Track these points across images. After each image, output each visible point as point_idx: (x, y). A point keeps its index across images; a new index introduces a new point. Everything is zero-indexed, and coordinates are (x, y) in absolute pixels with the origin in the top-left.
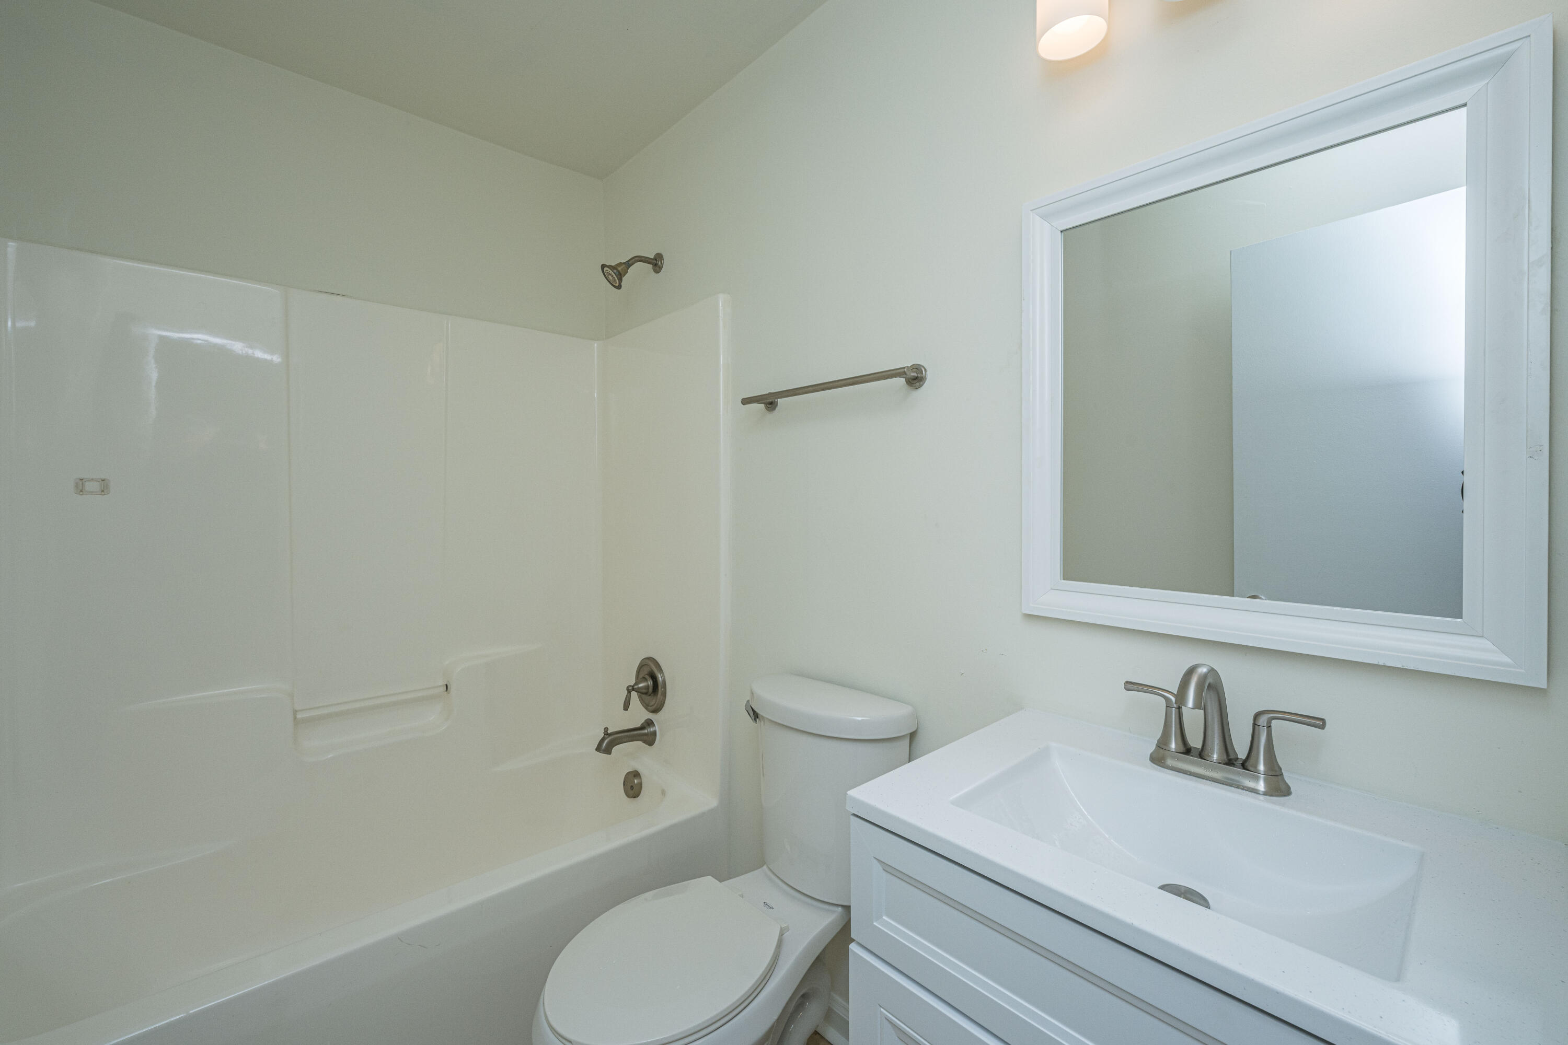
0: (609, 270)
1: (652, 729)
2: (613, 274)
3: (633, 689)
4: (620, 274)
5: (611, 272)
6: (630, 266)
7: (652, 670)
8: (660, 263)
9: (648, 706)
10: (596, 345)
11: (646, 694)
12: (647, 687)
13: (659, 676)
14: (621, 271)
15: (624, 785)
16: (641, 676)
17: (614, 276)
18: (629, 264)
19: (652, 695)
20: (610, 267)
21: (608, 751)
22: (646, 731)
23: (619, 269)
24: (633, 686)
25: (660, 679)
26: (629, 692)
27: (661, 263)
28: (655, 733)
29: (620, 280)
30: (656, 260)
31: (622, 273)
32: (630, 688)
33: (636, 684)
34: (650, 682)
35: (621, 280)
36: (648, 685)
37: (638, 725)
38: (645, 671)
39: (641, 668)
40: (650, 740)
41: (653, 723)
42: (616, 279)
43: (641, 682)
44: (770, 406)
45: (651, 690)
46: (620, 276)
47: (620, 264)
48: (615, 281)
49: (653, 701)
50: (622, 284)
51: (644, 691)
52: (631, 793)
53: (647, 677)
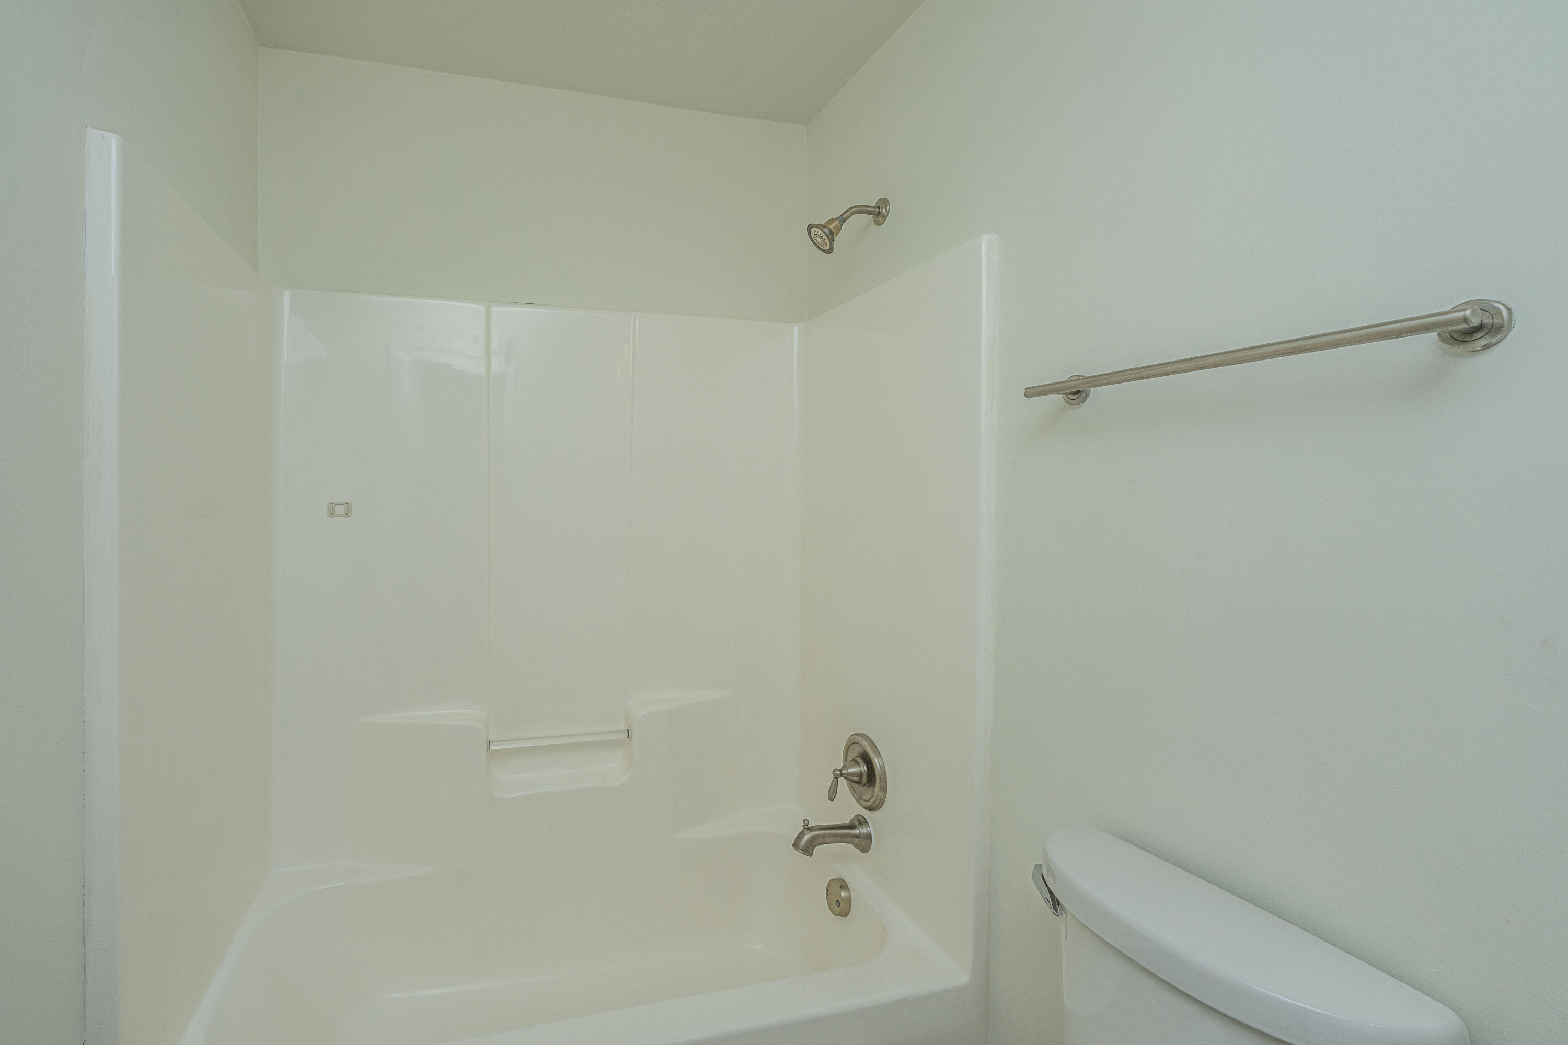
0: (818, 230)
1: (863, 830)
2: (823, 234)
3: (841, 775)
4: (832, 233)
5: (820, 232)
6: (844, 221)
7: (865, 751)
8: (884, 210)
9: (861, 799)
10: (796, 328)
11: (859, 783)
12: (860, 775)
13: (877, 761)
14: (833, 230)
15: (827, 895)
16: (849, 758)
17: (825, 237)
18: (843, 219)
19: (867, 785)
20: (817, 226)
21: (808, 850)
22: (856, 832)
23: (831, 227)
24: (841, 770)
25: (877, 763)
26: (836, 778)
27: (886, 210)
28: (868, 837)
29: (832, 240)
30: (879, 207)
31: (834, 231)
32: (837, 772)
33: (844, 767)
34: (864, 768)
35: (833, 241)
36: (861, 772)
37: (846, 822)
38: (855, 752)
39: (849, 746)
40: (864, 844)
41: (866, 821)
42: (827, 240)
43: (850, 767)
44: (1076, 396)
45: (865, 779)
46: (831, 236)
47: (833, 220)
48: (825, 243)
49: (868, 794)
50: (834, 245)
51: (856, 779)
52: (838, 910)
53: (859, 760)
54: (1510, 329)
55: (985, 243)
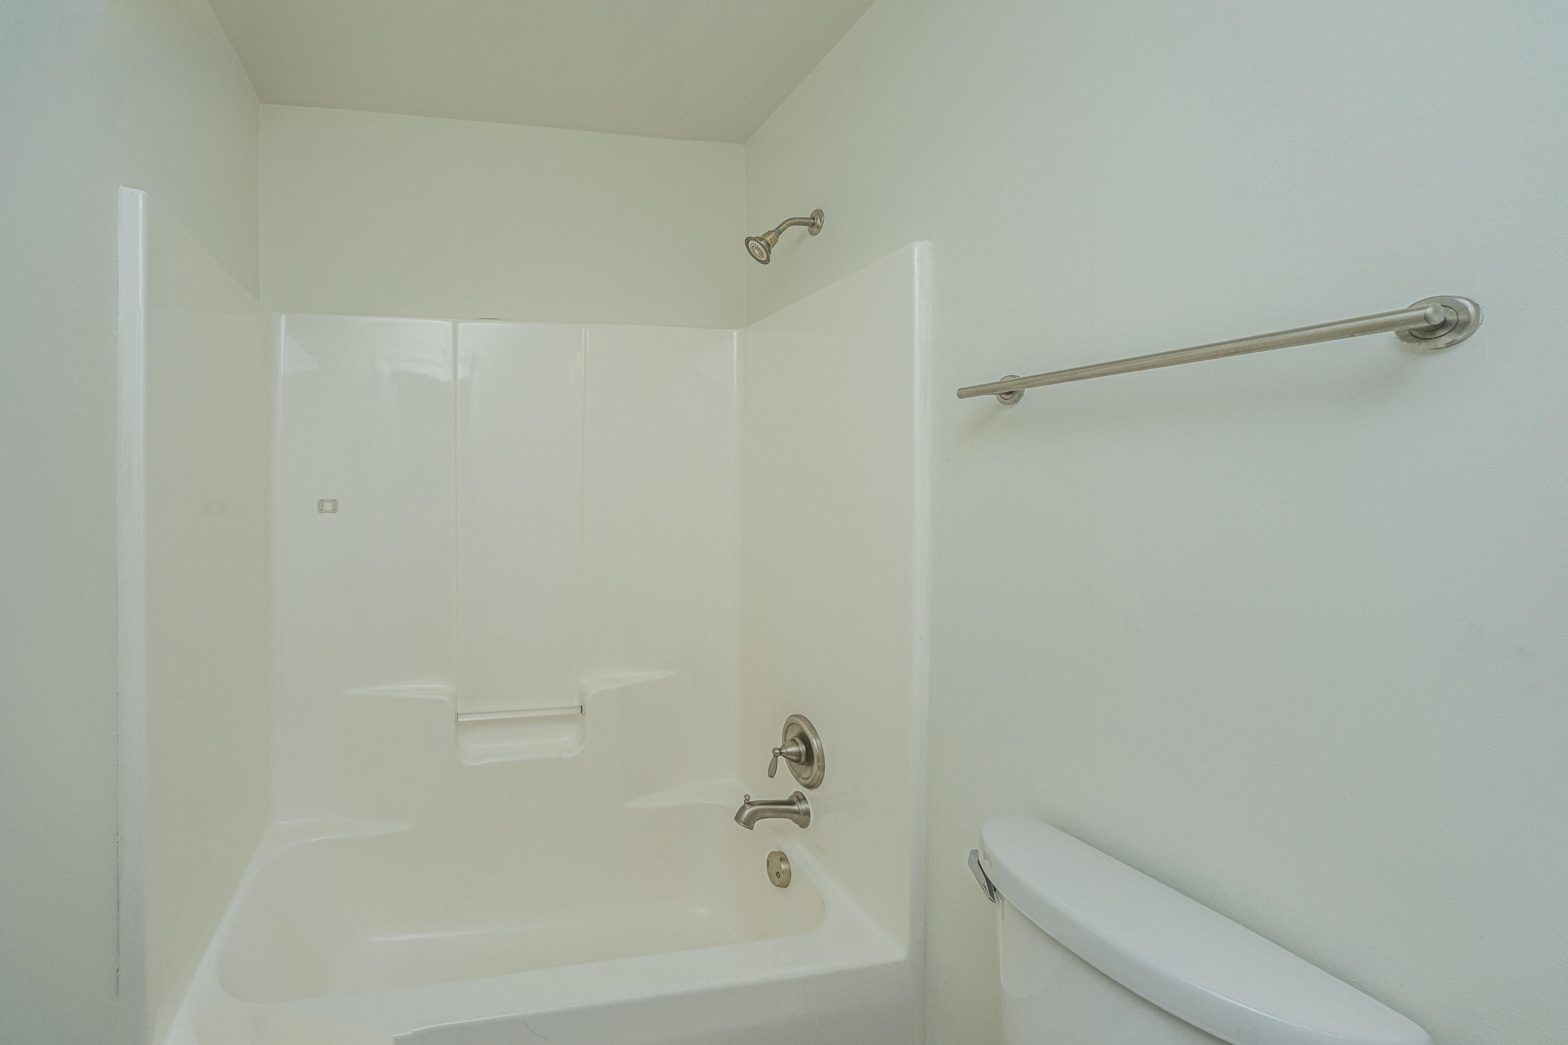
0: (755, 242)
1: (802, 807)
2: (760, 246)
3: (781, 754)
4: (769, 245)
5: (757, 244)
6: (781, 233)
7: (803, 732)
8: (818, 221)
9: (800, 777)
10: (735, 333)
11: (798, 761)
12: (799, 754)
13: (814, 741)
14: (769, 242)
15: (768, 866)
16: (789, 738)
17: (762, 249)
18: (779, 231)
19: (806, 764)
20: (754, 239)
21: (749, 824)
22: (795, 808)
23: (768, 239)
24: (780, 749)
25: (815, 743)
26: (776, 757)
27: (821, 221)
28: (807, 813)
29: (768, 252)
30: (814, 219)
31: (771, 243)
32: (776, 751)
33: (783, 746)
34: (802, 748)
35: (770, 252)
36: (800, 752)
37: (786, 798)
38: (792, 735)
39: (788, 727)
40: (803, 819)
41: (805, 799)
42: (764, 251)
43: (789, 746)
44: (1009, 396)
45: (803, 759)
46: (768, 248)
47: (769, 233)
48: (762, 254)
49: (809, 773)
50: (771, 256)
51: (794, 758)
52: (778, 881)
53: (798, 740)
54: (1478, 324)
55: (918, 249)
